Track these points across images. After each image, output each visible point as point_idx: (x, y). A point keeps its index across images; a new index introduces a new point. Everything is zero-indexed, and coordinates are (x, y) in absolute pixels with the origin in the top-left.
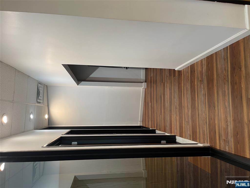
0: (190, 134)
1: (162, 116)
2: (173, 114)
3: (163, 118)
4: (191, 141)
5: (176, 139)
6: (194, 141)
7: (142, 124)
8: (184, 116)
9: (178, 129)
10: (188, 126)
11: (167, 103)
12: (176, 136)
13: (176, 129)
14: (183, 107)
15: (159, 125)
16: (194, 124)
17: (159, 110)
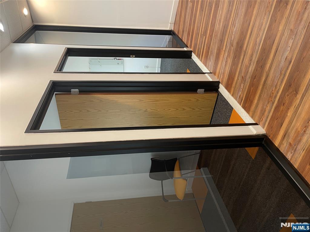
0: (241, 96)
1: (205, 38)
2: (224, 50)
3: (206, 43)
4: (240, 106)
5: (219, 87)
6: (245, 110)
7: (173, 28)
8: (241, 66)
9: (225, 76)
10: (242, 85)
11: (219, 25)
12: (220, 84)
13: (223, 74)
14: (244, 52)
15: (199, 49)
16: (252, 88)
17: (203, 27)
